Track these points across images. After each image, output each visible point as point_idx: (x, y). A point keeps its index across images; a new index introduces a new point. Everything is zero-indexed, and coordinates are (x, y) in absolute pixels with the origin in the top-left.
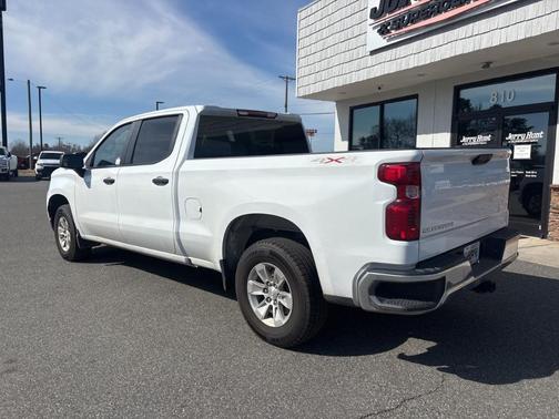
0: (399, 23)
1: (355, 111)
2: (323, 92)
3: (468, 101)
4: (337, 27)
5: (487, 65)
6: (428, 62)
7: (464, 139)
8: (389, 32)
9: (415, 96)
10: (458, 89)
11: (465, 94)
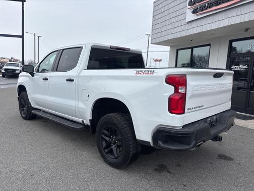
0: (203, 8)
1: (179, 51)
2: (163, 41)
3: (235, 48)
4: (172, 10)
5: (247, 30)
6: (216, 27)
7: (233, 67)
8: (197, 12)
9: (209, 45)
10: (231, 42)
11: (234, 44)
